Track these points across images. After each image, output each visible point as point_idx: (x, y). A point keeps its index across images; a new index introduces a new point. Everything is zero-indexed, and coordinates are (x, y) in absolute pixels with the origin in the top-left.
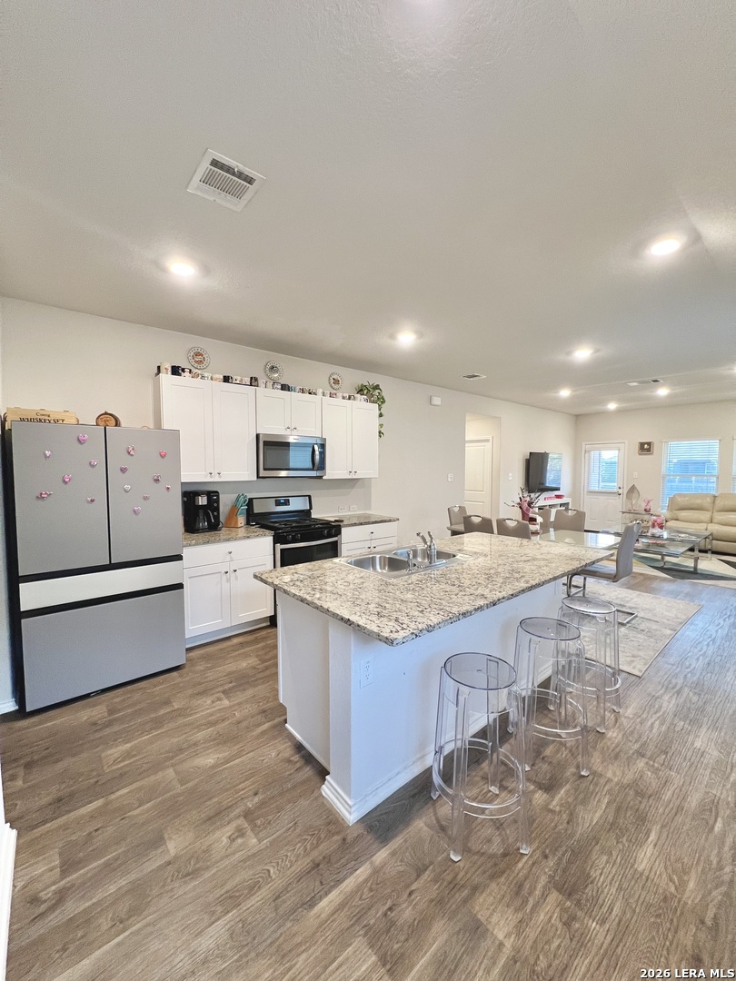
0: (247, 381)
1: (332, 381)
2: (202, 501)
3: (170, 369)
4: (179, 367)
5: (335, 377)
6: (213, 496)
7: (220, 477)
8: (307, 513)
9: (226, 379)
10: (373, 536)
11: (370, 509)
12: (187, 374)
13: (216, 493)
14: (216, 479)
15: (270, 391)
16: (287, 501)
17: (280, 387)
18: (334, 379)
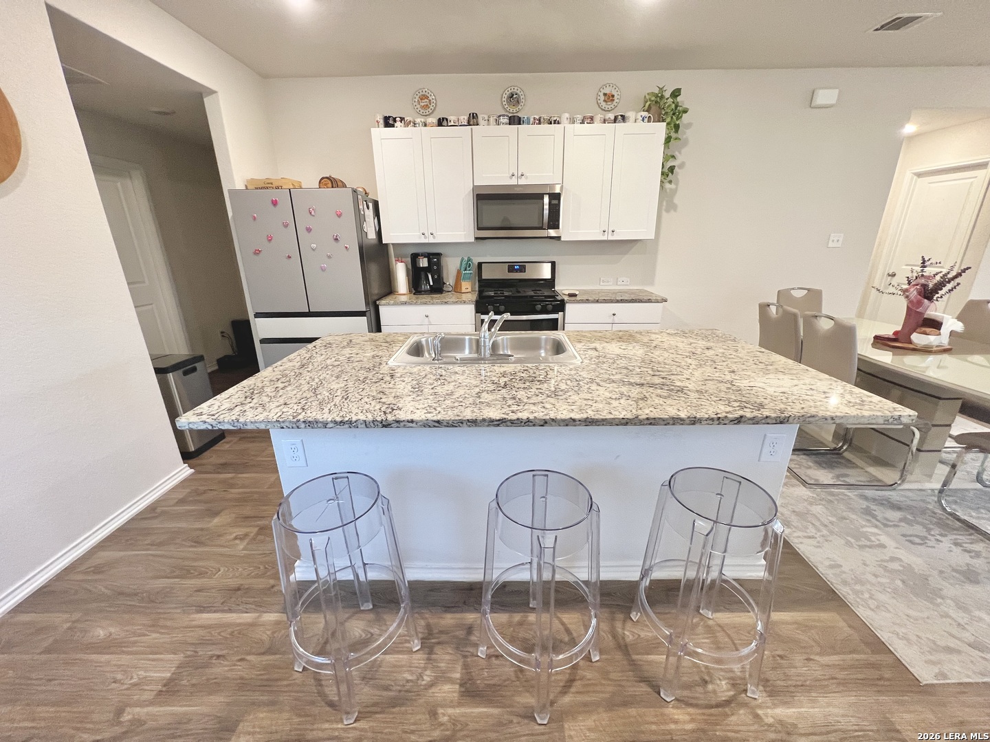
0: (464, 119)
1: (602, 98)
2: (424, 263)
3: (382, 122)
4: (390, 117)
5: (607, 91)
6: (435, 258)
7: (434, 238)
8: (550, 283)
9: (441, 123)
10: (616, 319)
11: (652, 283)
12: (398, 124)
13: (438, 255)
14: (431, 240)
15: (493, 129)
16: (524, 267)
17: (506, 120)
18: (605, 94)
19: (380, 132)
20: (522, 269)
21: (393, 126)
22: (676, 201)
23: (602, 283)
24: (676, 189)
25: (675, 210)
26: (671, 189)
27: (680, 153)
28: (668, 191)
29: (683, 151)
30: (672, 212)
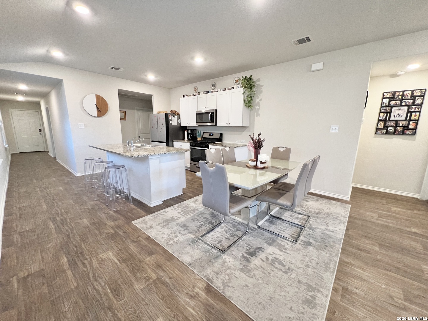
0: (197, 93)
2: (190, 132)
4: (184, 95)
6: (192, 130)
7: (190, 125)
9: (193, 95)
15: (203, 95)
16: (213, 134)
17: (206, 92)
18: (236, 80)
19: (182, 99)
20: (213, 135)
21: (185, 97)
22: (259, 112)
23: (236, 141)
24: (259, 109)
25: (259, 116)
26: (258, 109)
27: (260, 95)
28: (257, 109)
29: (261, 95)
30: (258, 117)
